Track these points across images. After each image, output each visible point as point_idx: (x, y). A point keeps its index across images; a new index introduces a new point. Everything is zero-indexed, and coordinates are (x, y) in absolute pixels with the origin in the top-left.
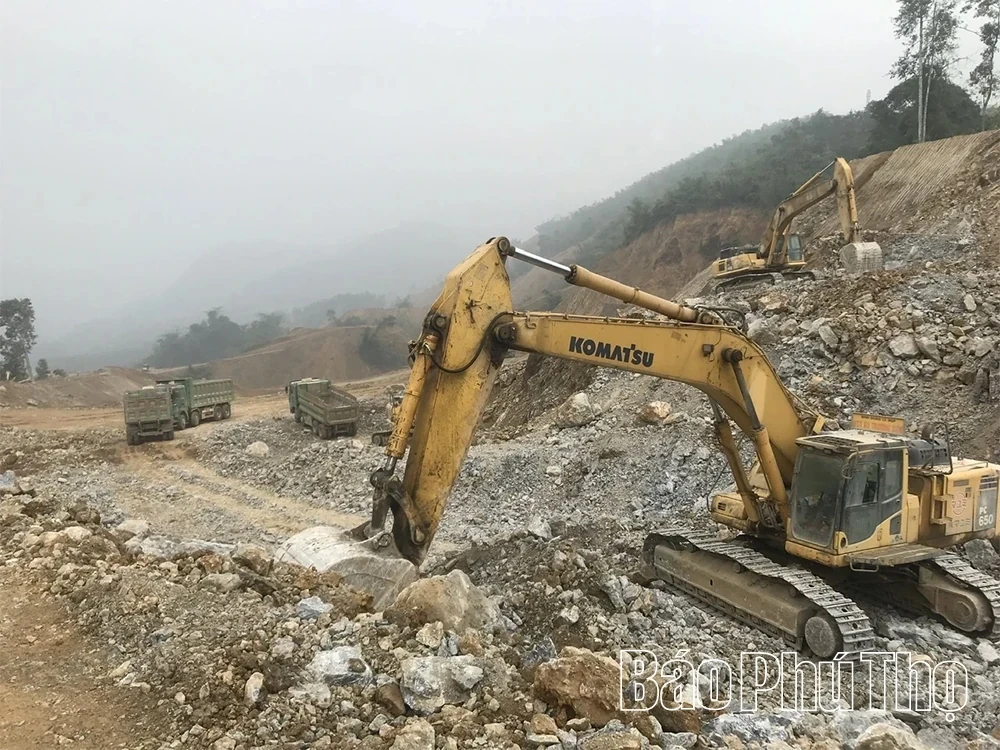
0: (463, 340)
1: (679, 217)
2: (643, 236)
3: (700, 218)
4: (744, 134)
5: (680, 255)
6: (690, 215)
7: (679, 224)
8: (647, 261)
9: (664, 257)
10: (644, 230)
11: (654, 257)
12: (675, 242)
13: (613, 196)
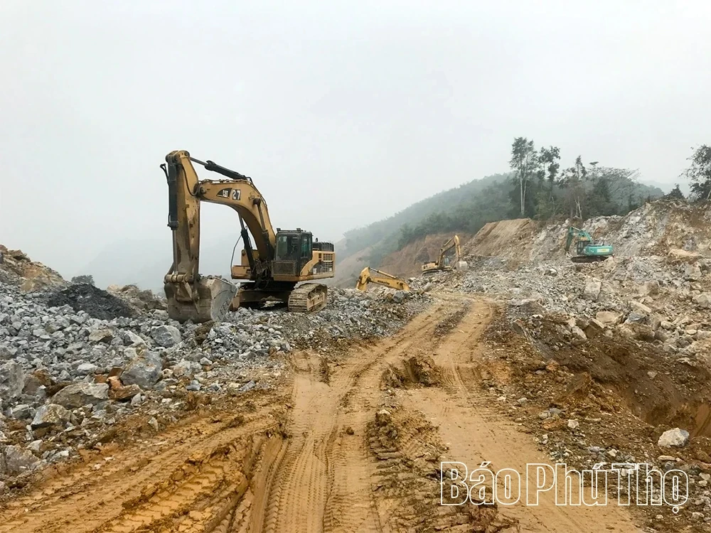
0: (364, 280)
1: (427, 236)
2: (409, 246)
3: (439, 237)
4: (473, 182)
5: (429, 257)
6: (434, 235)
7: (428, 239)
8: (411, 259)
9: (419, 258)
10: (409, 242)
11: (415, 257)
12: (426, 249)
13: (394, 216)
